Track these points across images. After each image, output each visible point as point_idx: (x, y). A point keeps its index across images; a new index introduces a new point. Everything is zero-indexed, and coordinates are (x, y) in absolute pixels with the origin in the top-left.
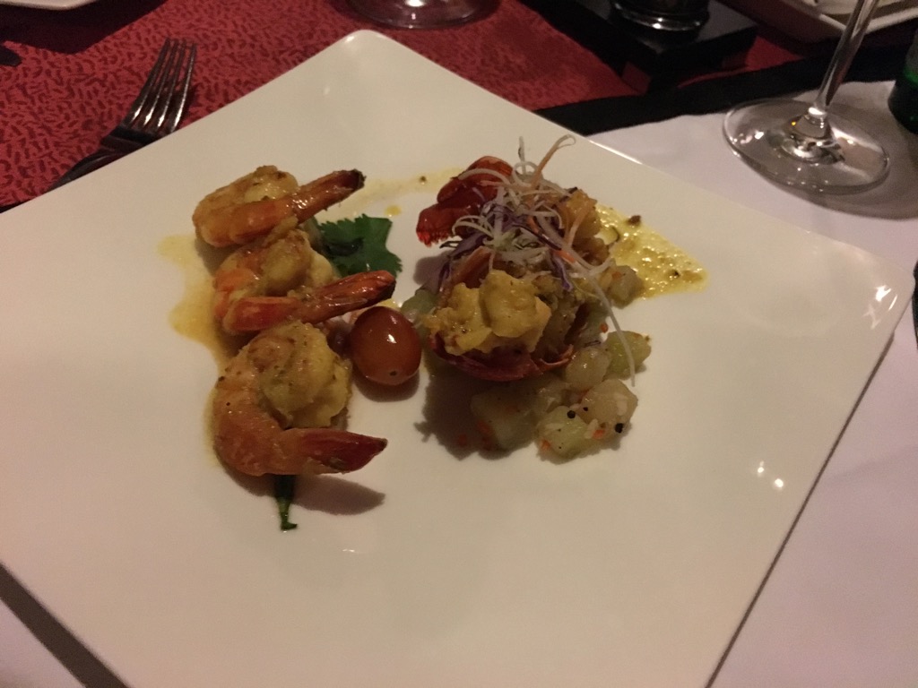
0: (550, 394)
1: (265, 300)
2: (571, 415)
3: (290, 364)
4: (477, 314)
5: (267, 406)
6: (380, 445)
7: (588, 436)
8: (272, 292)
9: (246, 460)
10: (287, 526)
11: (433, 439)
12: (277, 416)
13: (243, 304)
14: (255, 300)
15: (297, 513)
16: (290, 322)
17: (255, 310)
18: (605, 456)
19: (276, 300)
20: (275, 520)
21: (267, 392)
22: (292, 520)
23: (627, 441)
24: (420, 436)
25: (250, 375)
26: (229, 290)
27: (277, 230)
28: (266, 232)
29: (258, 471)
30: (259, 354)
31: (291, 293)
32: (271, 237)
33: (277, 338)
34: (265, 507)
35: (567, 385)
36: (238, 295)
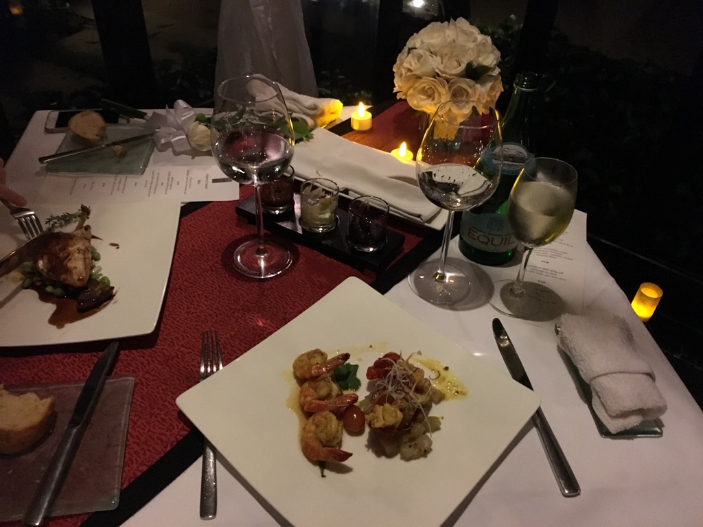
0: (405, 439)
1: (317, 402)
2: (410, 446)
3: (326, 426)
4: (381, 417)
5: (318, 439)
6: (351, 455)
7: (415, 454)
8: (320, 399)
9: (312, 455)
10: (323, 476)
11: (370, 450)
12: (321, 442)
13: (311, 403)
14: (314, 401)
15: (326, 472)
16: (325, 411)
17: (314, 405)
18: (422, 460)
19: (321, 402)
20: (320, 475)
21: (319, 435)
22: (325, 474)
23: (430, 456)
24: (367, 449)
25: (313, 428)
26: (306, 396)
27: (322, 377)
28: (318, 376)
29: (315, 459)
30: (316, 421)
31: (326, 400)
32: (320, 378)
33: (322, 417)
34: (317, 469)
35: (411, 435)
36: (309, 399)
